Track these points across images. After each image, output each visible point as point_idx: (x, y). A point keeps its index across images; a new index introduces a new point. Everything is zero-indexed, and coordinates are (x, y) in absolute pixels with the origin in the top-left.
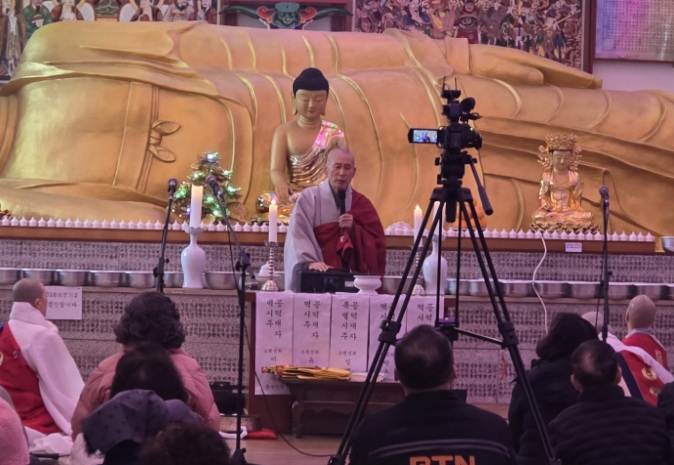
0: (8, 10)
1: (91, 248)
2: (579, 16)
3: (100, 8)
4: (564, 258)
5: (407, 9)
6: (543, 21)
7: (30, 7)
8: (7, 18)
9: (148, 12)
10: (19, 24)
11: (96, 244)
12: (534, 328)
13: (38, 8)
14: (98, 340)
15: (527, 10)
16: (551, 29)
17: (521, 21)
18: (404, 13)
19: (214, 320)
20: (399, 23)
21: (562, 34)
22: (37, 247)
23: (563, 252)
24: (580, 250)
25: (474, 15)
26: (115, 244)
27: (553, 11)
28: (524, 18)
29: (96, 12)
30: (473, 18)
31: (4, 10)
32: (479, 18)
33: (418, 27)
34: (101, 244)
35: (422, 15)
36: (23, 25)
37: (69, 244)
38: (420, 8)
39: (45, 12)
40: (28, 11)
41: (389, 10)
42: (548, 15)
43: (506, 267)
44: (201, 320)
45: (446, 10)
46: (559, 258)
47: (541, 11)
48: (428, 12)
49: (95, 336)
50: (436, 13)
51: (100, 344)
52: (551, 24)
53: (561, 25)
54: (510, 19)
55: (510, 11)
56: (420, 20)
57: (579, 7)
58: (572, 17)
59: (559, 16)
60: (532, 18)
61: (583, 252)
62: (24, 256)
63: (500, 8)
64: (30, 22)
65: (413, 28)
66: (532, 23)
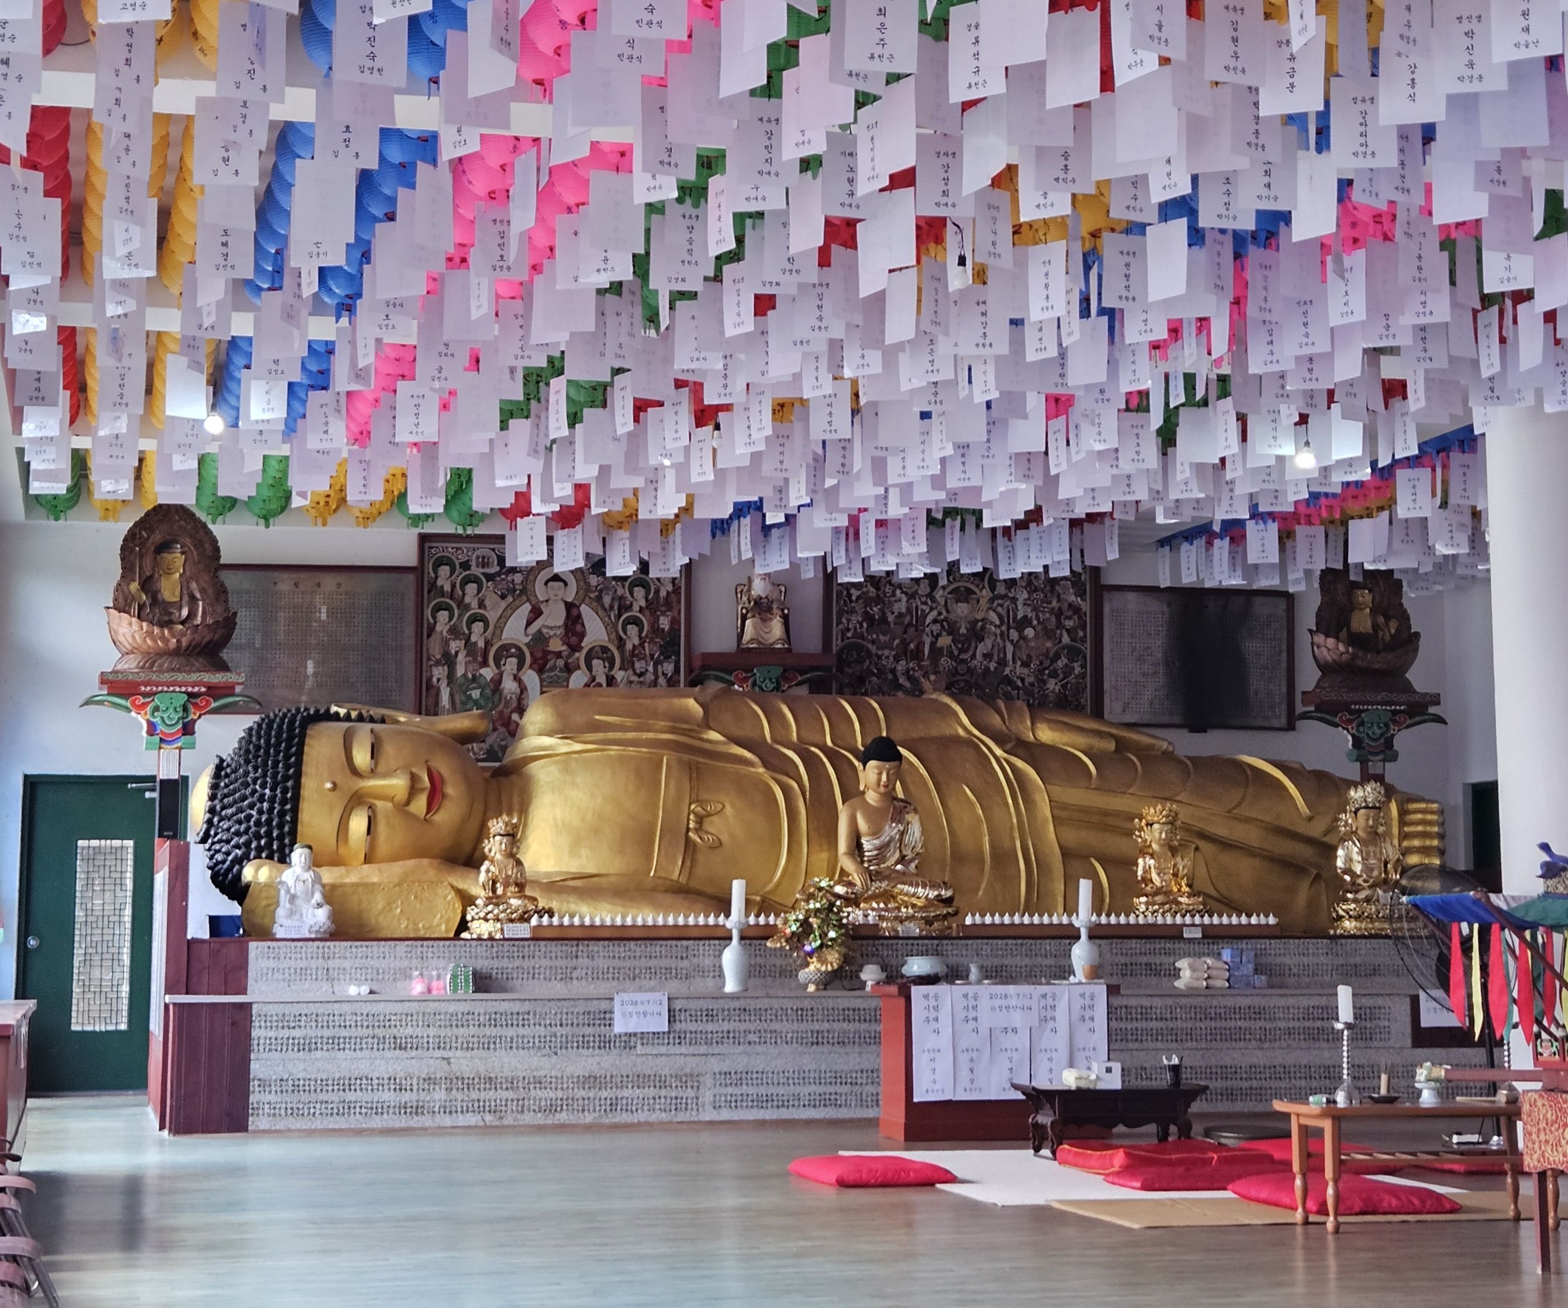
0: (438, 680)
1: (658, 949)
2: (1083, 676)
3: (545, 676)
4: (1182, 945)
5: (893, 671)
6: (1044, 682)
7: (465, 675)
8: (439, 689)
9: (602, 679)
10: (452, 695)
11: (664, 943)
12: (1171, 1025)
13: (474, 676)
14: (686, 1055)
15: (1026, 671)
16: (1053, 691)
17: (1019, 683)
18: (890, 676)
19: (817, 1026)
20: (885, 688)
21: (1066, 696)
22: (596, 949)
23: (1180, 937)
24: (1200, 935)
25: (967, 677)
26: (685, 943)
27: (1055, 671)
28: (1023, 680)
29: (541, 681)
30: (966, 681)
31: (435, 680)
32: (973, 681)
33: (906, 692)
34: (669, 942)
35: (909, 678)
36: (457, 698)
37: (633, 943)
38: (908, 671)
39: (482, 681)
40: (462, 680)
41: (874, 674)
42: (1050, 676)
43: (1120, 957)
44: (803, 1026)
45: (935, 673)
46: (1177, 946)
47: (1041, 672)
48: (917, 674)
49: (683, 1049)
50: (926, 675)
51: (688, 1059)
52: (1052, 685)
53: (1064, 687)
54: (1008, 680)
55: (1007, 671)
56: (908, 685)
57: (1084, 666)
58: (1076, 677)
59: (1061, 676)
60: (1032, 679)
61: (1204, 937)
62: (580, 960)
63: (996, 668)
64: (465, 693)
65: (900, 694)
66: (1032, 684)
